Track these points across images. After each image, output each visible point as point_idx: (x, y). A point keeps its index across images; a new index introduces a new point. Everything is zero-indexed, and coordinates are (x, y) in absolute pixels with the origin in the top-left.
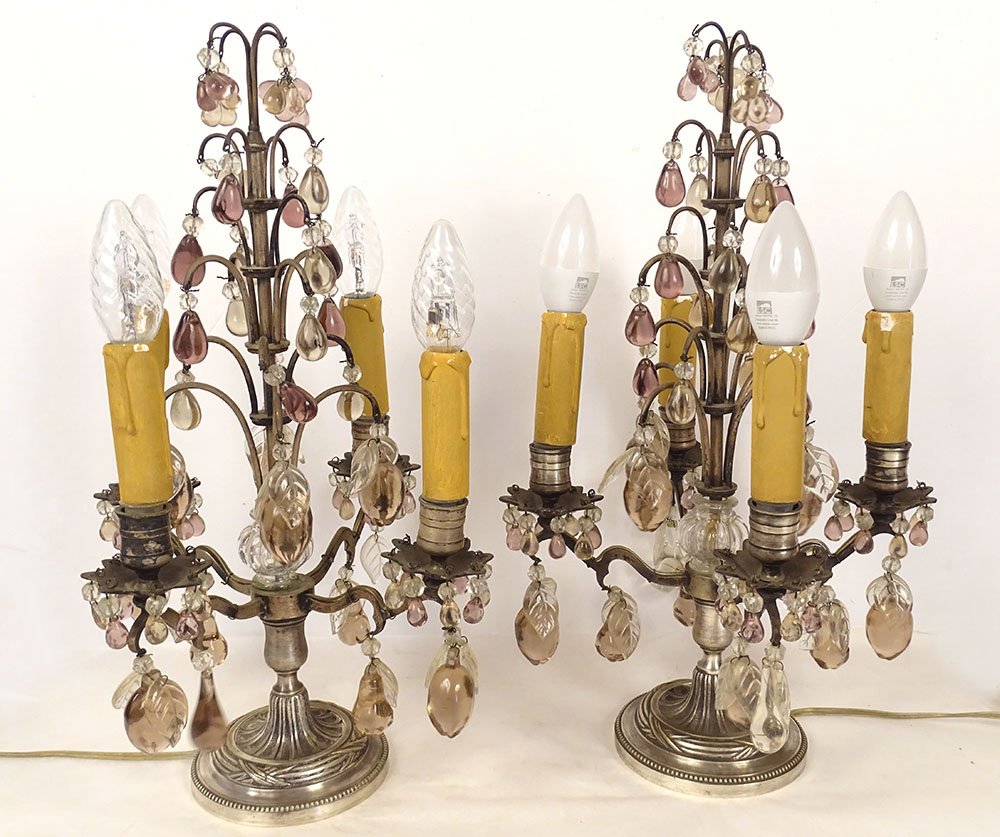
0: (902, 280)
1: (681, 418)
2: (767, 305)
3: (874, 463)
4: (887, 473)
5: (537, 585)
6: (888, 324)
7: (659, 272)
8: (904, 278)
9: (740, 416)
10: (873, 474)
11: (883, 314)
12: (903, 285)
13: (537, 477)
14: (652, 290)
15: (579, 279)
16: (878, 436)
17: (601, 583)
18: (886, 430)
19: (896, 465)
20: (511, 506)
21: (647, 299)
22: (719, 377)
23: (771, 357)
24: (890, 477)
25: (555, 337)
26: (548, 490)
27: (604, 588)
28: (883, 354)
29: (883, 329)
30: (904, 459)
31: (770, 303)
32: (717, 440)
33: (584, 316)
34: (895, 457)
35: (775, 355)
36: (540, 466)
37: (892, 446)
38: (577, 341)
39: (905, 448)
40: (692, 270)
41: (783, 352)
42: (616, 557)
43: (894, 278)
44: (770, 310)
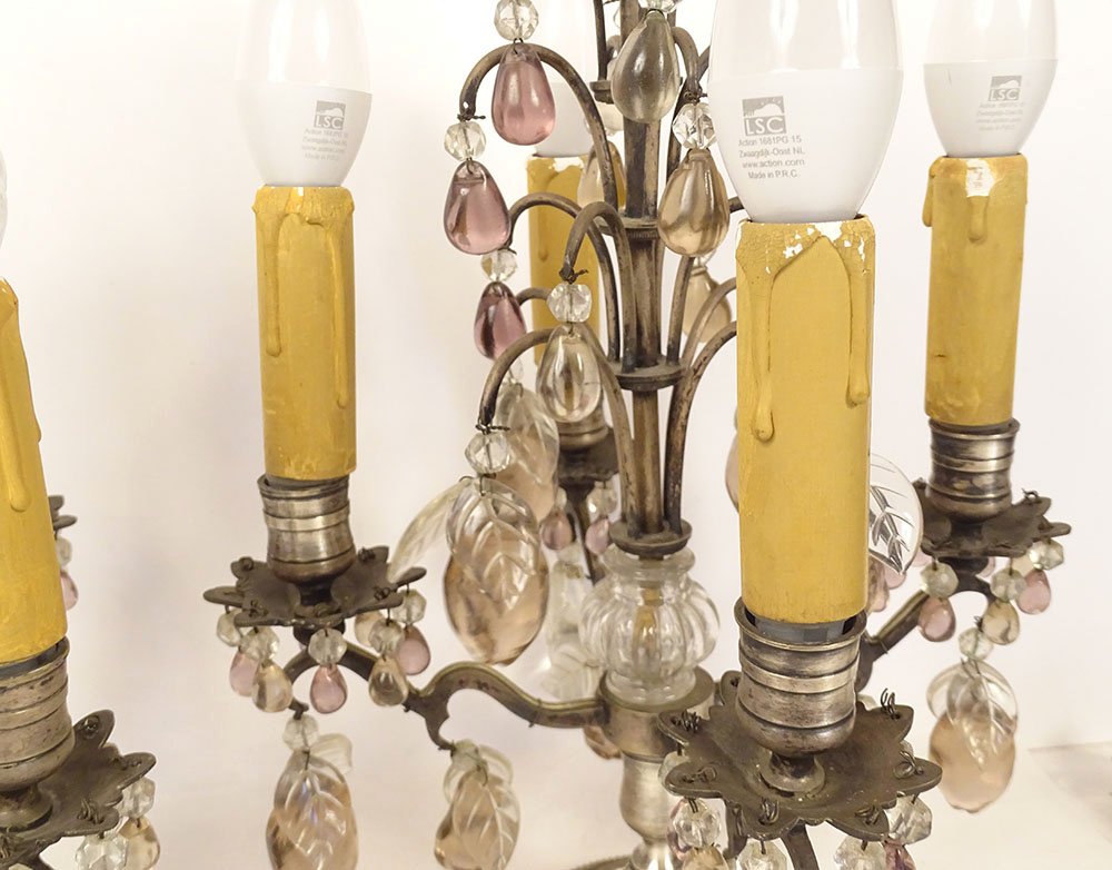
0: (1012, 85)
1: (569, 408)
2: (771, 110)
3: (948, 463)
4: (978, 482)
5: (304, 757)
6: (981, 182)
7: (501, 89)
8: (1018, 79)
9: (691, 392)
10: (949, 484)
11: (971, 162)
12: (1015, 95)
13: (278, 548)
14: (487, 126)
15: (322, 106)
16: (958, 410)
17: (435, 737)
18: (976, 399)
19: (993, 466)
20: (231, 608)
21: (481, 148)
22: (646, 313)
23: (788, 253)
24: (982, 491)
25: (282, 242)
26: (304, 572)
27: (444, 745)
28: (970, 248)
29: (972, 192)
30: (1007, 456)
31: (779, 101)
32: (648, 444)
33: (346, 194)
34: (991, 450)
35: (798, 249)
36: (282, 525)
37: (986, 431)
38: (333, 251)
39: (1008, 430)
40: (574, 81)
41: (819, 237)
42: (462, 684)
43: (997, 81)
44: (780, 124)
